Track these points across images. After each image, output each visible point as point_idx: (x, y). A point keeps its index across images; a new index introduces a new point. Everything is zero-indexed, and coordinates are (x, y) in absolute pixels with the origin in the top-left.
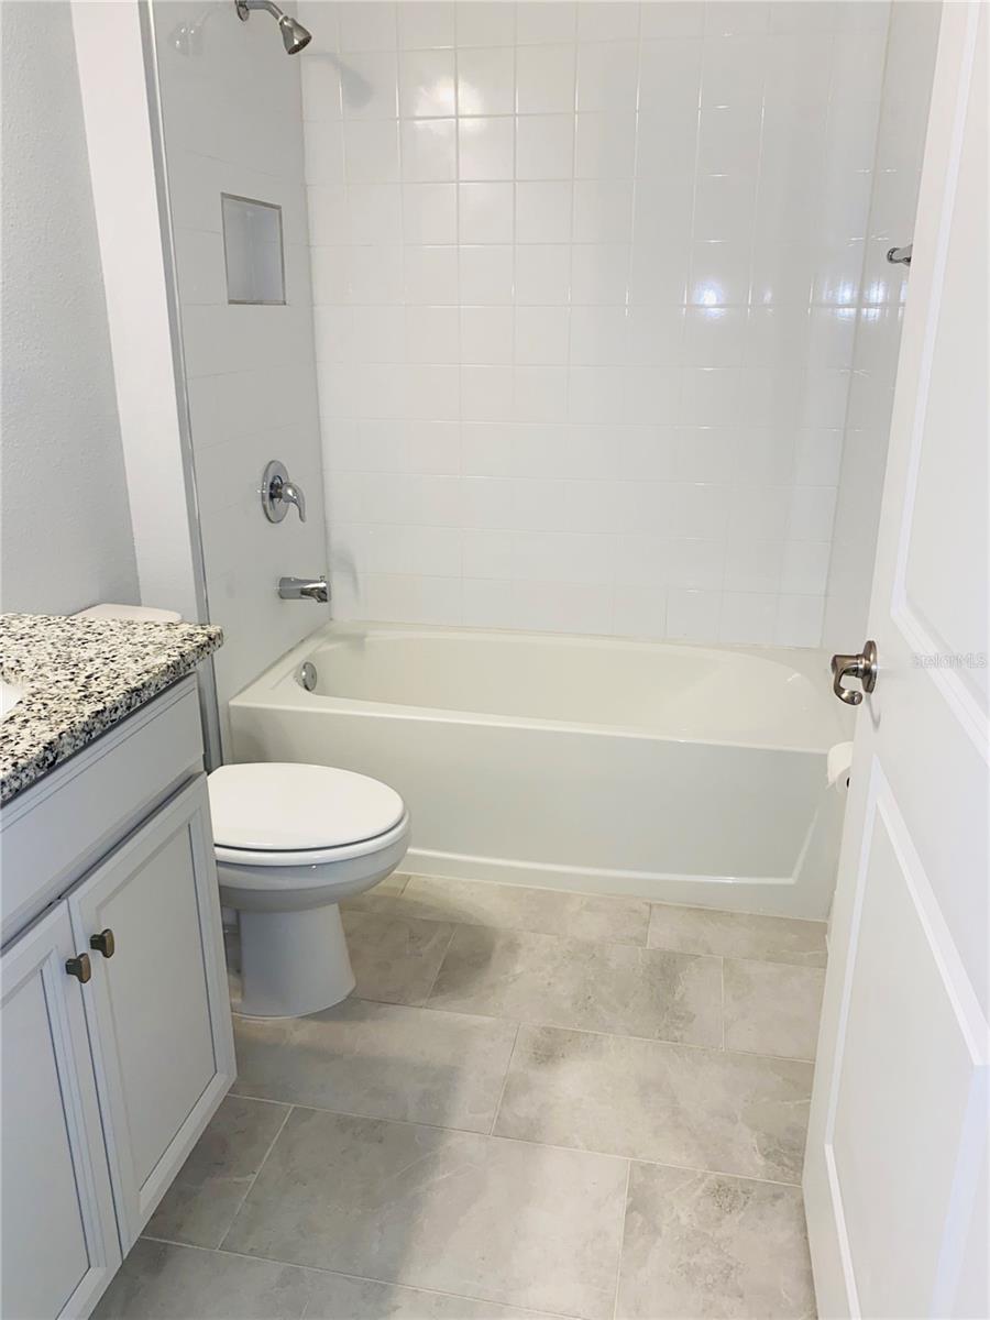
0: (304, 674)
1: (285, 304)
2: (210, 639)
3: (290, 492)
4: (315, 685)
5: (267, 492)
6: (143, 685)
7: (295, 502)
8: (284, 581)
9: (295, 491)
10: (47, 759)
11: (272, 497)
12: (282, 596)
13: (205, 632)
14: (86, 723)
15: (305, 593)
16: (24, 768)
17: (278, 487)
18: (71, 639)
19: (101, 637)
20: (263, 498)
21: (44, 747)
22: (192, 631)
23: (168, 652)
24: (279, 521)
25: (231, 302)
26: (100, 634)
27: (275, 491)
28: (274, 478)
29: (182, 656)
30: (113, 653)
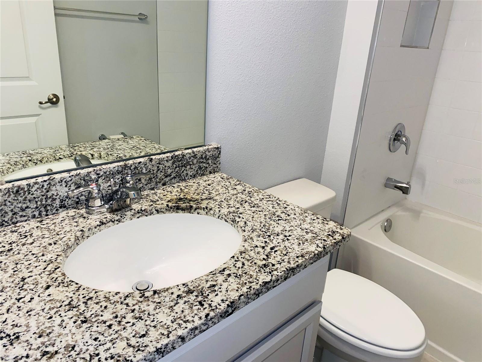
0: (386, 224)
1: (428, 48)
2: (343, 238)
3: (404, 139)
4: (390, 230)
5: (393, 137)
6: (297, 266)
7: (405, 144)
8: (389, 179)
9: (407, 139)
10: (228, 312)
11: (395, 140)
12: (386, 186)
13: (341, 232)
14: (258, 290)
15: (397, 187)
16: (211, 319)
17: (399, 136)
18: (274, 214)
19: (288, 218)
20: (390, 140)
21: (228, 305)
22: (335, 230)
23: (317, 242)
24: (394, 152)
25: (402, 46)
26: (289, 215)
27: (397, 137)
28: (398, 131)
29: (324, 248)
30: (290, 233)
